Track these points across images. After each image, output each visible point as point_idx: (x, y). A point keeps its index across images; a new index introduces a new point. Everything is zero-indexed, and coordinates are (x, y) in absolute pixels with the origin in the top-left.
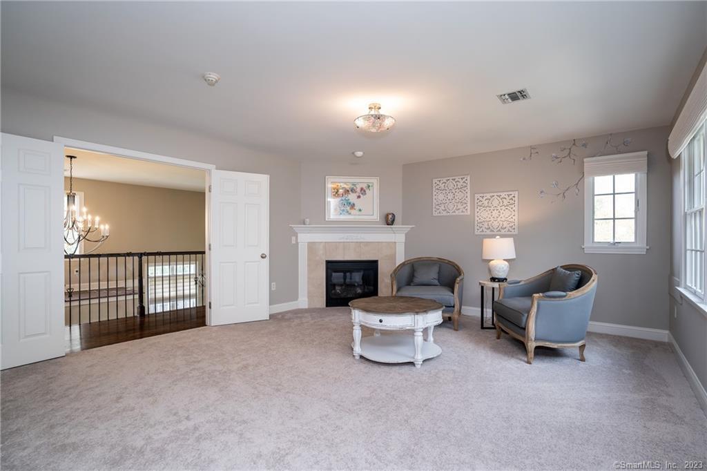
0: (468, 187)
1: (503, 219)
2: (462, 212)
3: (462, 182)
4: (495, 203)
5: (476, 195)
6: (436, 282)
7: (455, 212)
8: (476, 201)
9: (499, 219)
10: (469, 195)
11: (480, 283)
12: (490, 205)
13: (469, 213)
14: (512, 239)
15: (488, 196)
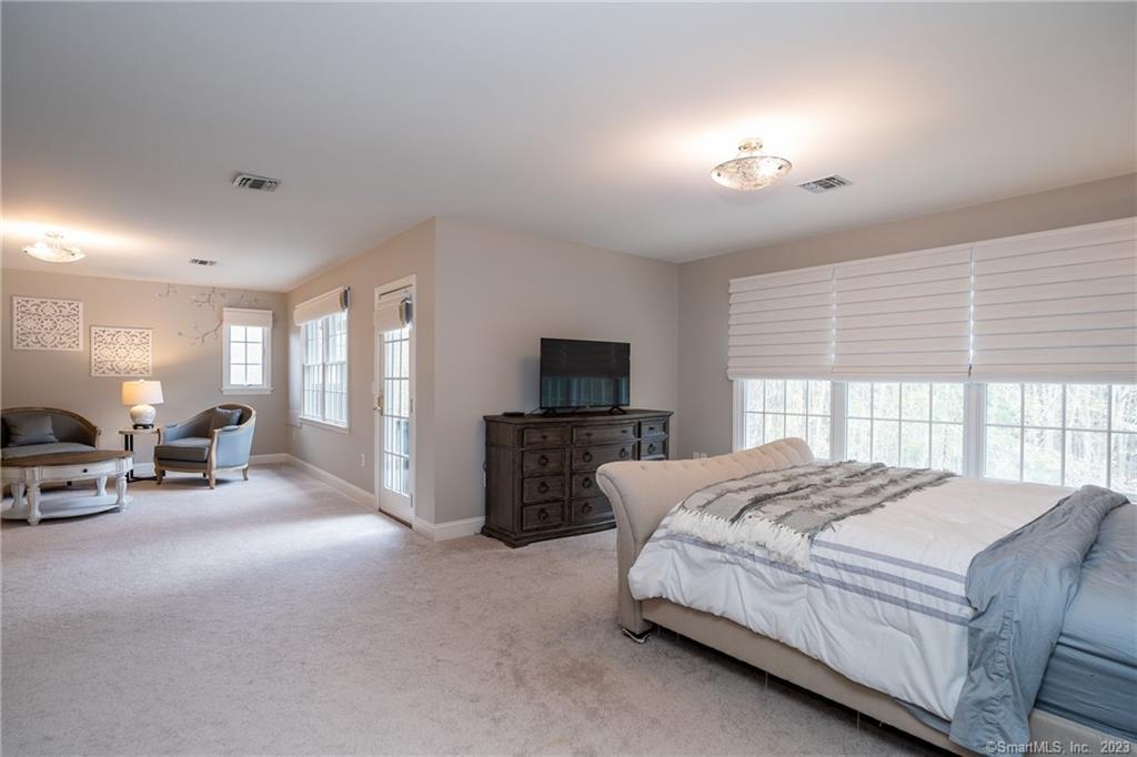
0: (81, 314)
1: (133, 359)
2: (70, 346)
3: (69, 309)
4: (122, 339)
5: (93, 328)
6: (53, 438)
7: (56, 346)
8: (93, 335)
9: (127, 359)
10: (81, 326)
11: (121, 432)
12: (114, 341)
13: (81, 348)
14: (159, 383)
15: (112, 331)
